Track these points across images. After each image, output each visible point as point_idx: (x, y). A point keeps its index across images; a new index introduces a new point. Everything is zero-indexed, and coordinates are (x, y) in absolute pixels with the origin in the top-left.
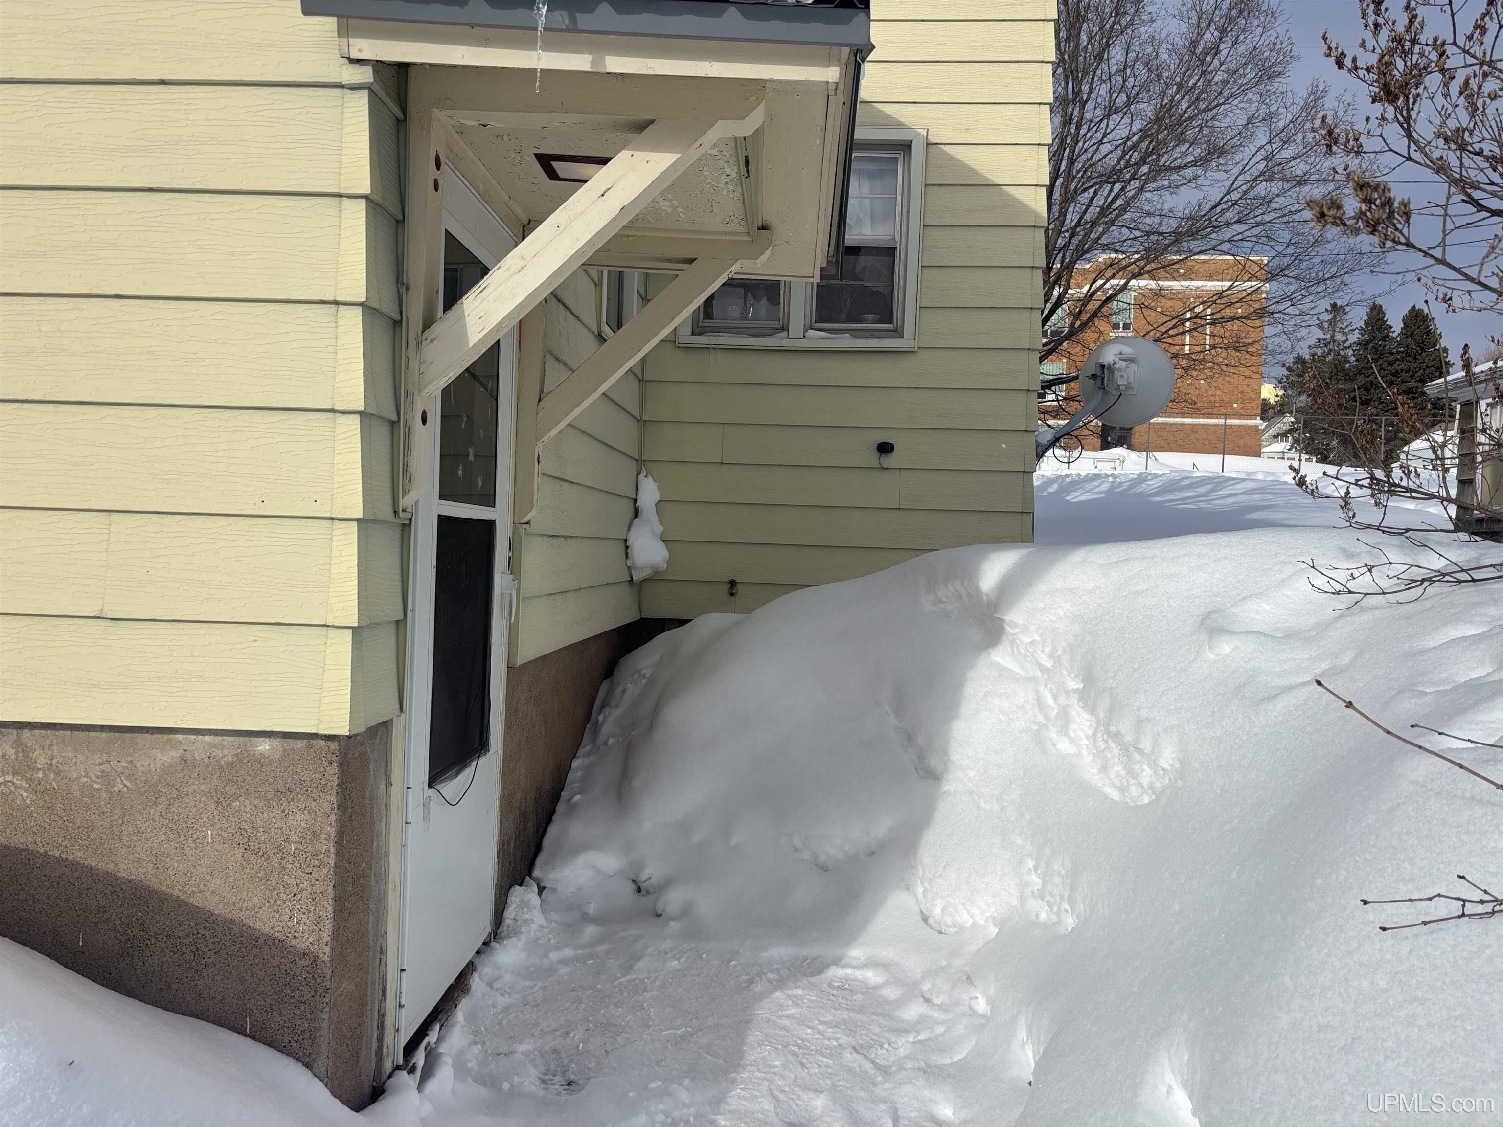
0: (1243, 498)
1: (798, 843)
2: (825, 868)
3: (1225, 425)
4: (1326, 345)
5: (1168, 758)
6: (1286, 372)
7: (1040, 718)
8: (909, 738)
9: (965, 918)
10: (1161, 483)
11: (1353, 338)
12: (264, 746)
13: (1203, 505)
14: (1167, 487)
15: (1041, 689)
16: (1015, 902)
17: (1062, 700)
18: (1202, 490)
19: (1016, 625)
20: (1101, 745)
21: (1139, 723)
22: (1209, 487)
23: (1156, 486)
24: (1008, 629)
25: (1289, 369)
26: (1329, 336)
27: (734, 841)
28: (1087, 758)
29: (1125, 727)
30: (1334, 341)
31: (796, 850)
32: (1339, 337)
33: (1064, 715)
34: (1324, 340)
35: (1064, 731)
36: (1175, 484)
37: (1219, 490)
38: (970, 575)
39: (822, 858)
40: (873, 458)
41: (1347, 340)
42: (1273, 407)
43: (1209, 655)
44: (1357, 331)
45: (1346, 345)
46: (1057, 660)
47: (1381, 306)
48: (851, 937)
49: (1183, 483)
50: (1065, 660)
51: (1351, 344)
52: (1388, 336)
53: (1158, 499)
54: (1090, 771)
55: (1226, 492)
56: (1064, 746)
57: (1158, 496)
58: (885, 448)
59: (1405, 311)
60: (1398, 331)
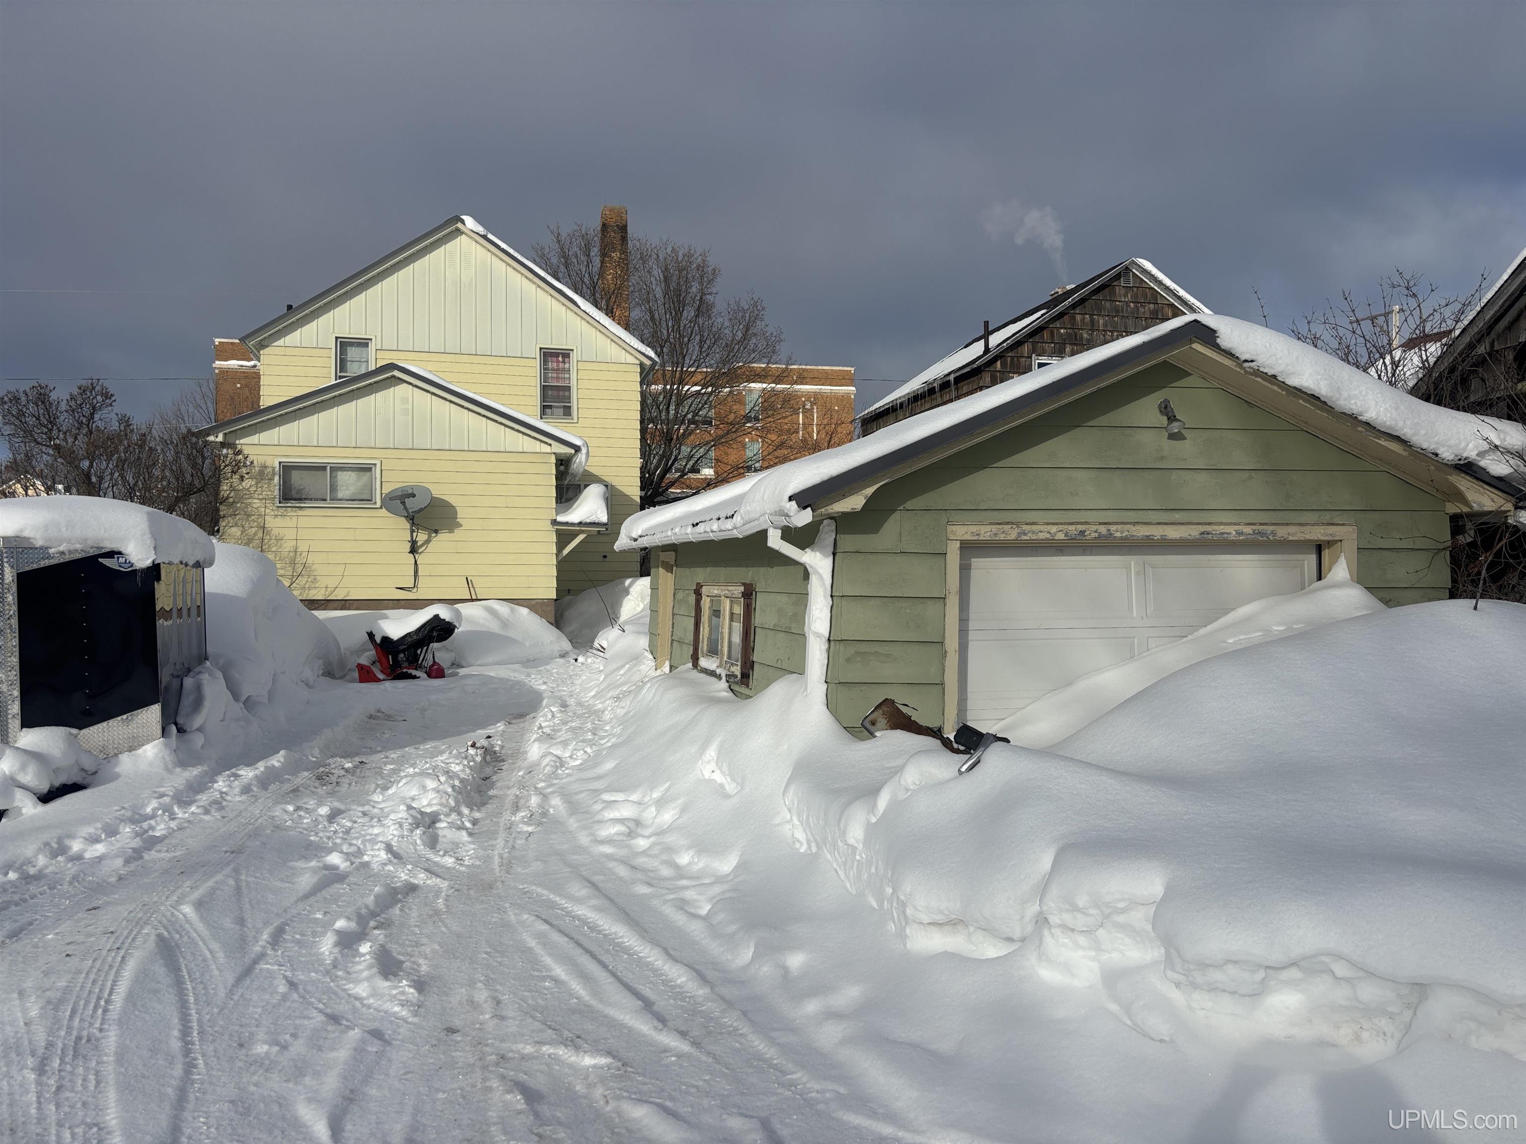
12: (544, 601)
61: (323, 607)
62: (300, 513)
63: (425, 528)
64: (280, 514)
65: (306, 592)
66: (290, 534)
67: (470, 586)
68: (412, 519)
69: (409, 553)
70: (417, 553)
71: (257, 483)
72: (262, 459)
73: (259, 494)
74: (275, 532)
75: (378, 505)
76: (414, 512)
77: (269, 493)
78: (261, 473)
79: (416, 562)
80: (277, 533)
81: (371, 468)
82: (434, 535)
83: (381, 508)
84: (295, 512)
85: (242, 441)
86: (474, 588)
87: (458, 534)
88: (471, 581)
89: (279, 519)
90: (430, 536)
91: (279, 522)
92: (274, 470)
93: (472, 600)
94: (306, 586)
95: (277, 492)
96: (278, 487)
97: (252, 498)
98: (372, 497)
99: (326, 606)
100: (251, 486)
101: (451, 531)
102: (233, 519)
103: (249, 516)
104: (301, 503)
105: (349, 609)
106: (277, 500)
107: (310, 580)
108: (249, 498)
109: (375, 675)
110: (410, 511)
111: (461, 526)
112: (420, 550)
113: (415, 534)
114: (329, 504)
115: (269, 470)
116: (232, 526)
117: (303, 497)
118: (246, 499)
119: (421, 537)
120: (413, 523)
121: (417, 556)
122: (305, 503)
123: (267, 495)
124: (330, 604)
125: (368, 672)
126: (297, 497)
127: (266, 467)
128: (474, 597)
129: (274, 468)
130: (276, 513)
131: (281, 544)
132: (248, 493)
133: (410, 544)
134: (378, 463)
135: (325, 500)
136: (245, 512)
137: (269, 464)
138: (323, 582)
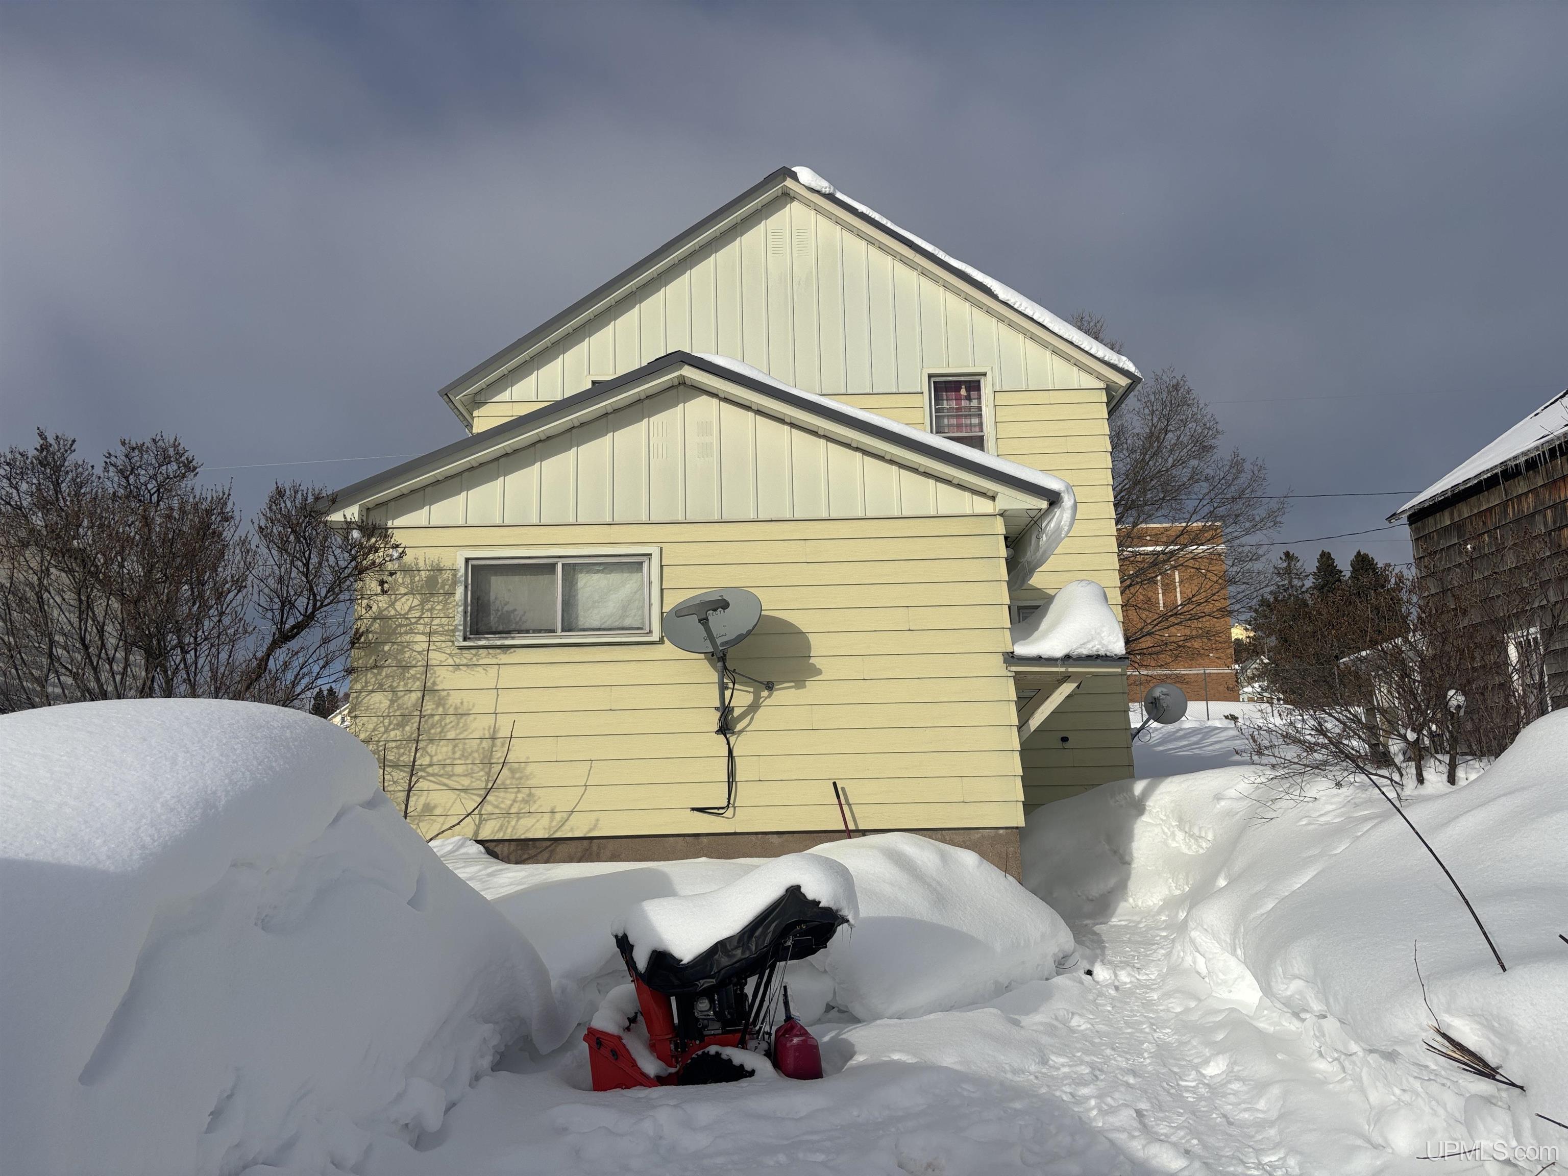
0: (1226, 743)
1: (1080, 894)
2: (1092, 900)
3: (1205, 673)
4: (1285, 590)
5: (1210, 837)
6: (1254, 614)
7: (1164, 837)
8: (1115, 852)
9: (1151, 903)
10: (1161, 735)
11: (1309, 583)
12: (1001, 831)
13: (1197, 751)
14: (1166, 738)
15: (1163, 827)
16: (1167, 893)
17: (1172, 829)
18: (1194, 739)
19: (1150, 806)
20: (1187, 841)
21: (1200, 828)
22: (1200, 736)
23: (1157, 737)
24: (1147, 808)
25: (1256, 611)
26: (1286, 582)
27: (1054, 896)
28: (1183, 847)
29: (1196, 831)
30: (1292, 587)
31: (1079, 896)
32: (1296, 582)
33: (1173, 834)
34: (1283, 585)
35: (1174, 839)
36: (1171, 736)
37: (1208, 738)
38: (1131, 790)
39: (1090, 897)
40: (1060, 744)
41: (1303, 585)
42: (1247, 650)
43: (1218, 806)
44: (1311, 576)
45: (1303, 590)
46: (1168, 816)
47: (1329, 554)
48: (1112, 916)
49: (1178, 734)
50: (1170, 816)
51: (1308, 589)
52: (1339, 580)
53: (1161, 748)
54: (1185, 849)
55: (1213, 739)
56: (1174, 844)
57: (1160, 746)
58: (1064, 739)
59: (1352, 557)
60: (1348, 574)
61: (546, 855)
62: (504, 658)
63: (750, 680)
64: (465, 661)
65: (513, 823)
66: (484, 702)
67: (843, 801)
68: (723, 659)
69: (717, 732)
70: (733, 733)
71: (422, 603)
72: (433, 555)
73: (425, 625)
74: (454, 699)
75: (655, 637)
76: (727, 642)
77: (445, 621)
78: (431, 582)
79: (730, 752)
80: (458, 701)
81: (641, 564)
82: (765, 693)
83: (661, 641)
84: (495, 656)
85: (398, 522)
86: (849, 805)
87: (814, 690)
88: (843, 789)
89: (463, 673)
90: (757, 697)
91: (464, 679)
92: (455, 575)
93: (848, 833)
94: (513, 810)
95: (459, 619)
96: (461, 609)
97: (411, 632)
98: (643, 623)
99: (552, 852)
100: (411, 608)
101: (800, 684)
102: (375, 675)
103: (407, 667)
104: (506, 638)
105: (599, 859)
106: (459, 635)
107: (520, 796)
108: (406, 633)
109: (634, 1064)
110: (719, 641)
111: (819, 672)
112: (739, 727)
113: (728, 693)
114: (560, 637)
115: (447, 575)
116: (372, 691)
117: (513, 627)
118: (401, 634)
119: (741, 699)
120: (725, 668)
121: (732, 739)
122: (513, 638)
123: (441, 625)
124: (562, 849)
125: (614, 1053)
126: (501, 628)
127: (440, 570)
128: (852, 827)
129: (455, 571)
130: (458, 661)
131: (465, 725)
132: (405, 622)
133: (718, 714)
134: (654, 550)
135: (553, 631)
136: (399, 661)
137: (446, 563)
138: (545, 800)
